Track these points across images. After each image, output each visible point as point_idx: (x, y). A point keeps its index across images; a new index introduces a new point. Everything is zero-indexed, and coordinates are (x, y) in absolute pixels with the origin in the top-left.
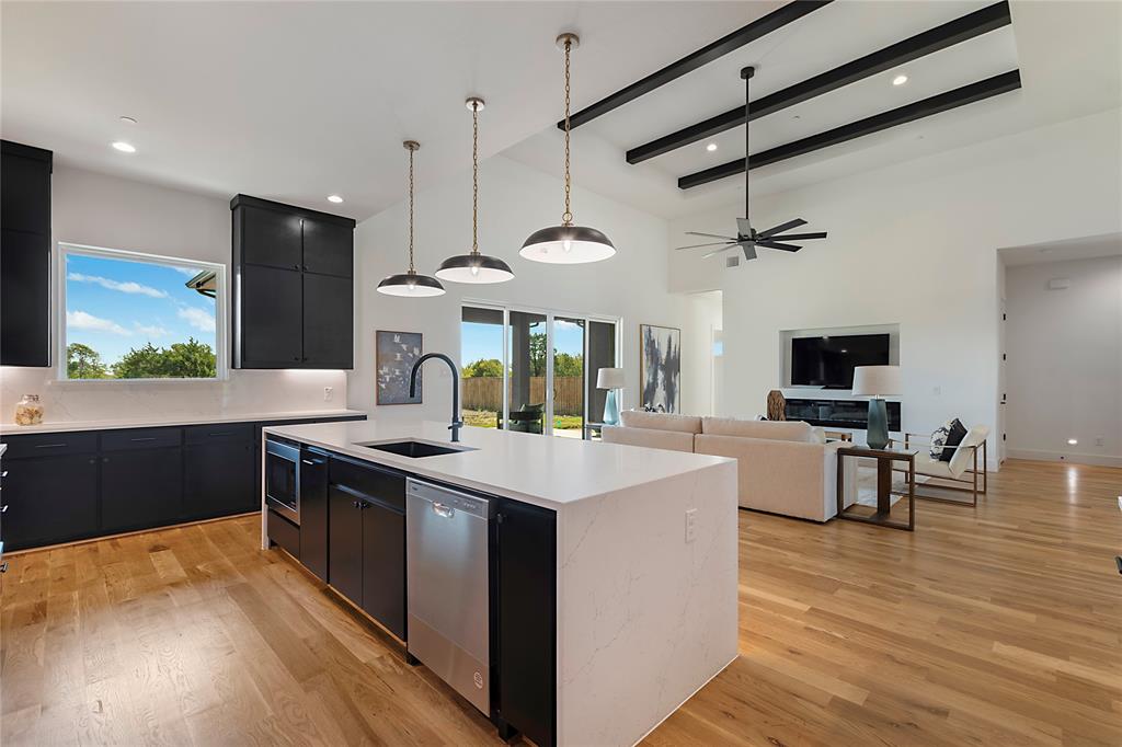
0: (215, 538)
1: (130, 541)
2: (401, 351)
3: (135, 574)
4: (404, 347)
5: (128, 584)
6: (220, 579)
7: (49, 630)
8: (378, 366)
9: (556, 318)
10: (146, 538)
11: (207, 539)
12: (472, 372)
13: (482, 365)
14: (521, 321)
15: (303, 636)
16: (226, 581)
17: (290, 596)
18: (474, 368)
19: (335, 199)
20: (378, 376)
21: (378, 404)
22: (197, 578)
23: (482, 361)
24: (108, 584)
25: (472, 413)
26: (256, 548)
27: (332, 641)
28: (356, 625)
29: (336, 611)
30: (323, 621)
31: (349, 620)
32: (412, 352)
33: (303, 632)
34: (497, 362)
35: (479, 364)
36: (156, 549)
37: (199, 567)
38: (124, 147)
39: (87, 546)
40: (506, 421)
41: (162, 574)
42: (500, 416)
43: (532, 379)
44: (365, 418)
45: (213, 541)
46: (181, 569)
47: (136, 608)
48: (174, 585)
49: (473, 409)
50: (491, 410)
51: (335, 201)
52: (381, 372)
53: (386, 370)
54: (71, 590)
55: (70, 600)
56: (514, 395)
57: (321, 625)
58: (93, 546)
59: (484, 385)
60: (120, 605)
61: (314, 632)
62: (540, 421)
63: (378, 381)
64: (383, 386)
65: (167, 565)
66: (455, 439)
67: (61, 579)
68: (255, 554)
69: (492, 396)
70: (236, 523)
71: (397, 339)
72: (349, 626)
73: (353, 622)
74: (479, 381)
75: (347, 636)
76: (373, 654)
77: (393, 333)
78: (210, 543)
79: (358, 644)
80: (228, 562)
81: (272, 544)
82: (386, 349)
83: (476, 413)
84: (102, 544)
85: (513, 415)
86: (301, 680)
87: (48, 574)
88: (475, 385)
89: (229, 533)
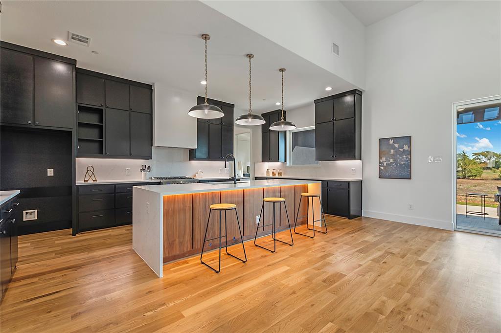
2: (394, 148)
4: (397, 146)
8: (380, 158)
20: (380, 163)
21: (379, 178)
32: (403, 148)
38: (278, 104)
51: (329, 89)
52: (381, 161)
53: (384, 159)
63: (379, 166)
64: (382, 168)
71: (391, 142)
77: (388, 139)
82: (384, 148)
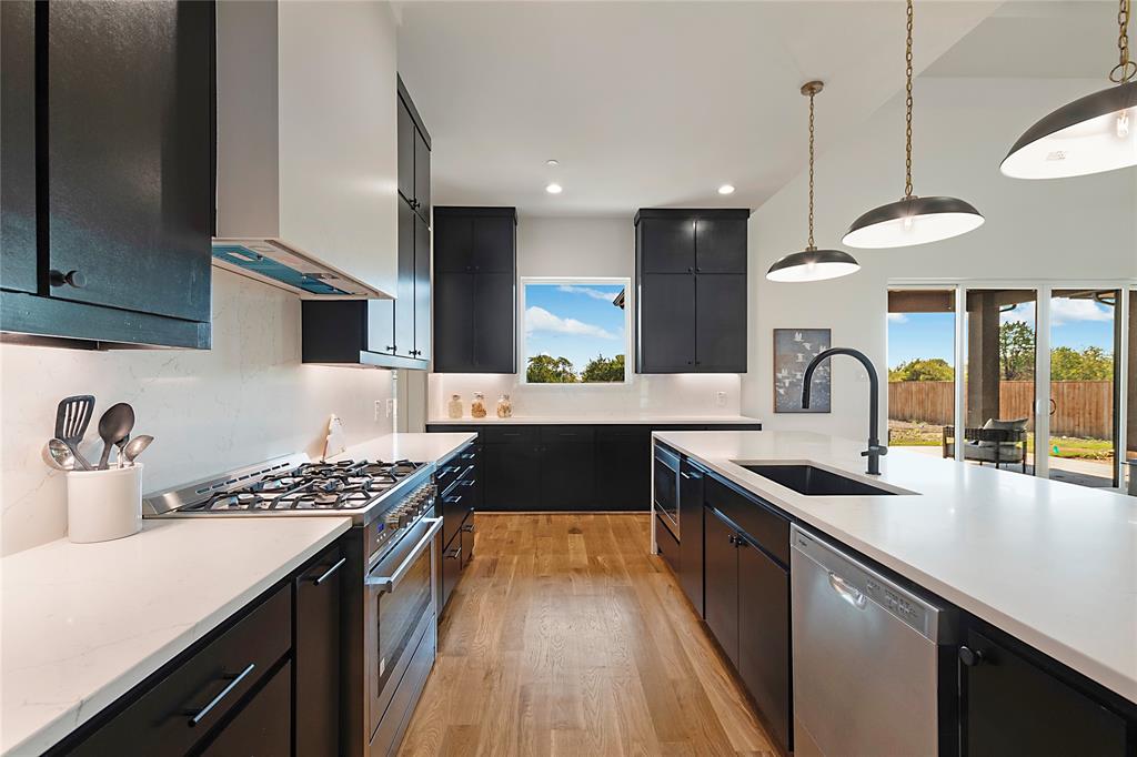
0: (617, 531)
1: (559, 518)
2: (803, 350)
3: (555, 552)
4: (808, 346)
5: (548, 559)
6: (611, 575)
7: (494, 586)
8: (776, 369)
9: (1055, 293)
10: (569, 519)
11: (611, 531)
12: (904, 376)
13: (917, 367)
14: (985, 303)
15: (672, 677)
16: (616, 580)
17: (667, 616)
18: (906, 370)
19: (726, 190)
20: (776, 380)
21: (776, 412)
22: (596, 569)
23: (918, 362)
24: (536, 557)
25: (903, 424)
26: (646, 550)
27: (702, 697)
28: (733, 688)
29: (711, 655)
30: (696, 665)
31: (724, 675)
32: (817, 352)
33: (673, 671)
34: (941, 362)
35: (912, 365)
36: (574, 531)
37: (599, 558)
38: (554, 189)
39: (532, 517)
40: (959, 440)
41: (572, 557)
42: (950, 432)
43: (1003, 383)
44: (758, 427)
45: (615, 534)
46: (586, 557)
47: (546, 586)
48: (578, 571)
49: (905, 420)
50: (933, 422)
51: (726, 192)
52: (779, 375)
53: (784, 373)
54: (514, 554)
55: (511, 563)
56: (971, 404)
57: (692, 669)
58: (536, 518)
59: (920, 391)
60: (538, 578)
61: (685, 676)
62: (1020, 444)
63: (775, 386)
64: (782, 391)
65: (577, 548)
66: (873, 469)
67: (512, 542)
68: (644, 556)
69: (934, 404)
70: (635, 518)
71: (798, 337)
72: (722, 683)
73: (728, 681)
74: (914, 386)
75: (719, 698)
76: (750, 744)
77: (792, 331)
78: (612, 535)
79: (732, 718)
80: (621, 558)
81: (659, 551)
82: (784, 349)
83: (910, 425)
84: (542, 517)
85: (972, 434)
86: (662, 738)
87: (506, 536)
88: (909, 392)
89: (628, 528)
